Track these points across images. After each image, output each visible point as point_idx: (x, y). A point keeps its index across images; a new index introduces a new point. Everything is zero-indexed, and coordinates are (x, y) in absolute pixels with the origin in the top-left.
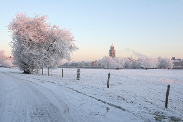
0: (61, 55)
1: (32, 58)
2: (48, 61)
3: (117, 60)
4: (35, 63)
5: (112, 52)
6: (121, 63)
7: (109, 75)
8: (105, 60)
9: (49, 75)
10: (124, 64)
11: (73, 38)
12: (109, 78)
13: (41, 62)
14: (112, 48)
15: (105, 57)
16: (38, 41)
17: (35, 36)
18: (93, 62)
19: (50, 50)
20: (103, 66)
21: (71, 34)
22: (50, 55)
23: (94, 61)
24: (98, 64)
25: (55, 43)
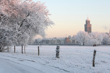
0: (36, 31)
1: (5, 34)
2: (22, 38)
3: (94, 36)
4: (7, 39)
5: (88, 27)
6: (99, 39)
7: (95, 52)
8: (80, 35)
9: (22, 53)
10: (102, 40)
11: (48, 12)
12: (94, 55)
13: (14, 38)
14: (88, 22)
15: (80, 32)
16: (10, 16)
17: (7, 11)
18: (66, 39)
19: (24, 25)
20: (77, 42)
21: (46, 7)
22: (23, 30)
23: (67, 37)
24: (71, 41)
25: (29, 17)
